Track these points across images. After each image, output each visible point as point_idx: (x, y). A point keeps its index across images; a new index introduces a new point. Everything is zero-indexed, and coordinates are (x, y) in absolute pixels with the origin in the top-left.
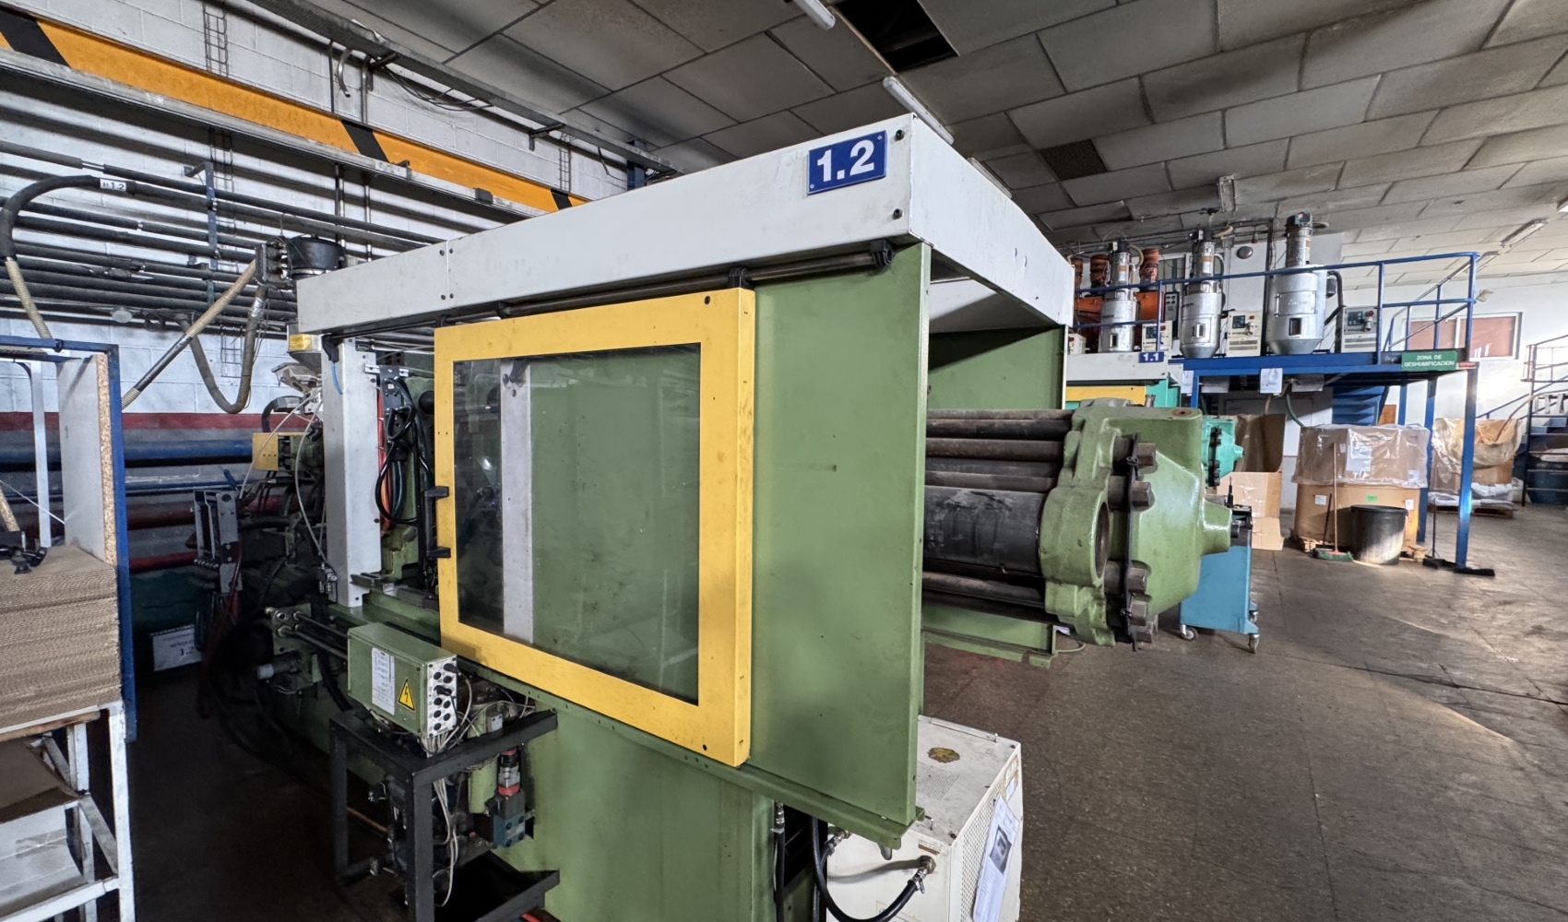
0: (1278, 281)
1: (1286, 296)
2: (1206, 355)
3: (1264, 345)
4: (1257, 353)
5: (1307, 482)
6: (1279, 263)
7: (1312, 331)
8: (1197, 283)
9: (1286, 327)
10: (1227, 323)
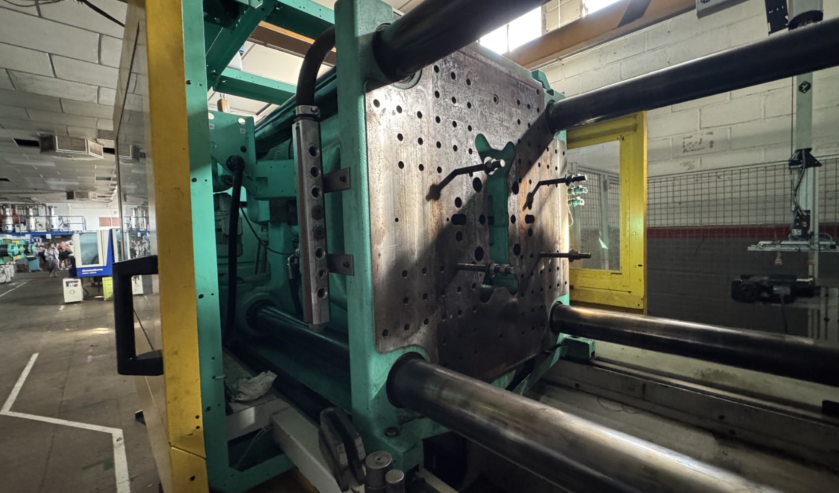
0: (49, 217)
1: (50, 221)
2: (33, 231)
6: (48, 215)
7: (56, 227)
8: (28, 217)
9: (51, 226)
10: (38, 224)
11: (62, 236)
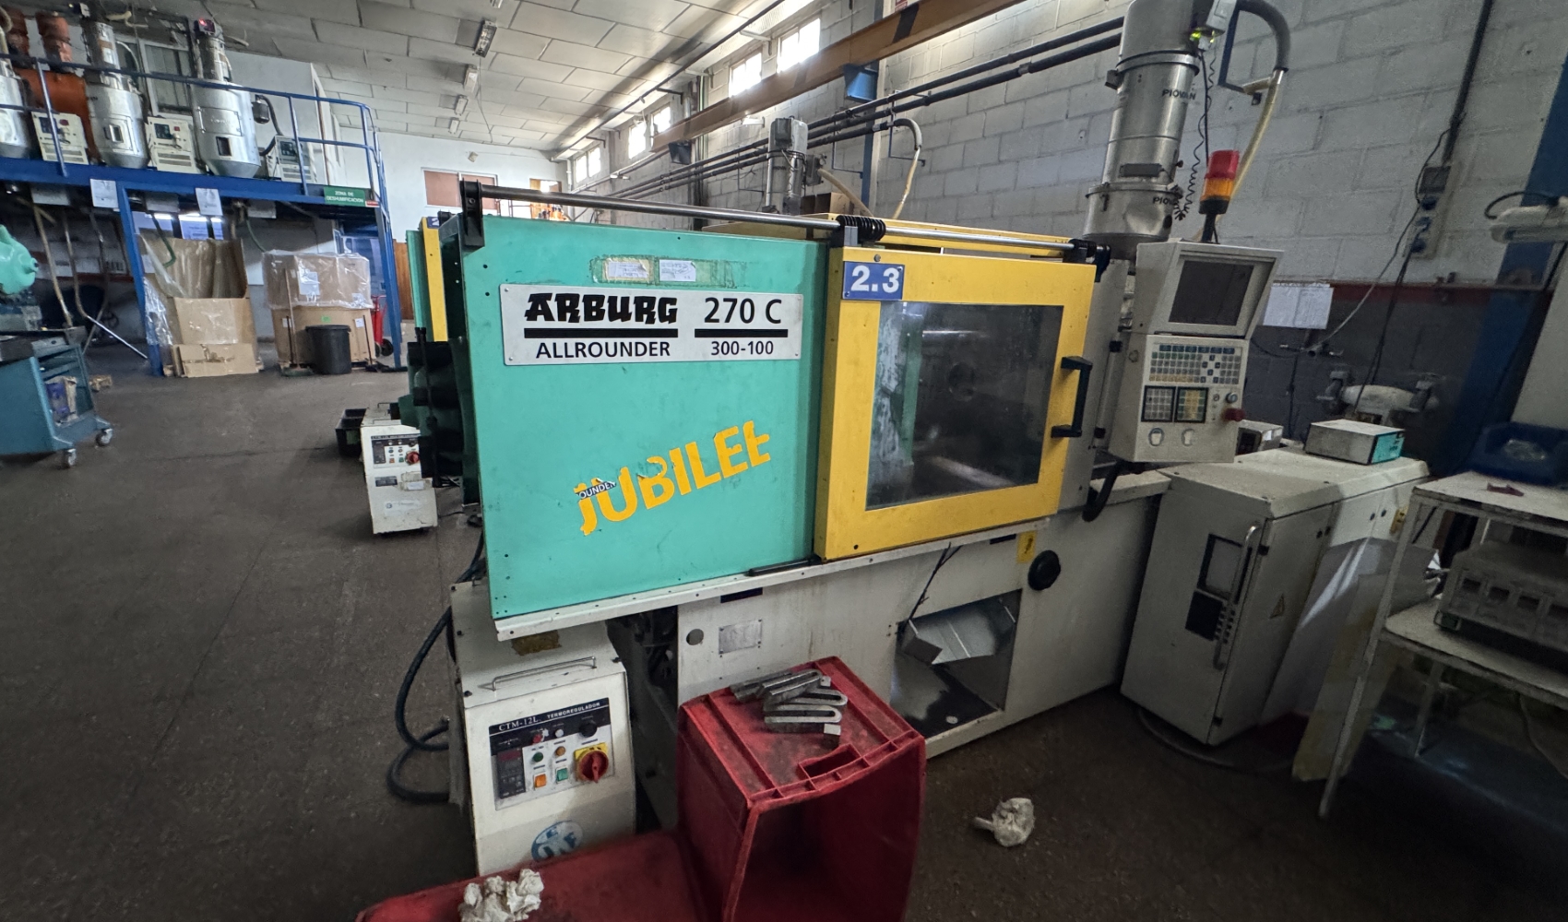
1: (209, 111)
2: (136, 165)
3: (200, 162)
4: (195, 170)
7: (242, 154)
8: (96, 72)
9: (215, 146)
10: (150, 130)
11: (281, 208)
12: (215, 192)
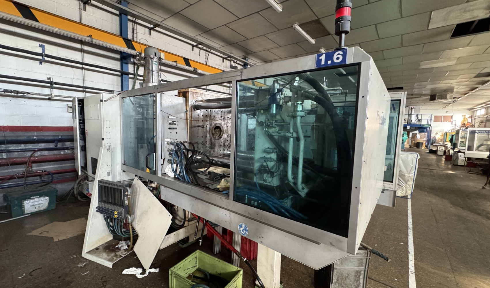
3: (408, 123)
4: (406, 124)
5: (412, 140)
12: (409, 126)
